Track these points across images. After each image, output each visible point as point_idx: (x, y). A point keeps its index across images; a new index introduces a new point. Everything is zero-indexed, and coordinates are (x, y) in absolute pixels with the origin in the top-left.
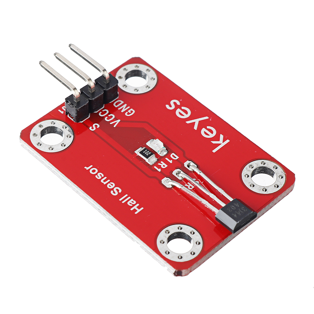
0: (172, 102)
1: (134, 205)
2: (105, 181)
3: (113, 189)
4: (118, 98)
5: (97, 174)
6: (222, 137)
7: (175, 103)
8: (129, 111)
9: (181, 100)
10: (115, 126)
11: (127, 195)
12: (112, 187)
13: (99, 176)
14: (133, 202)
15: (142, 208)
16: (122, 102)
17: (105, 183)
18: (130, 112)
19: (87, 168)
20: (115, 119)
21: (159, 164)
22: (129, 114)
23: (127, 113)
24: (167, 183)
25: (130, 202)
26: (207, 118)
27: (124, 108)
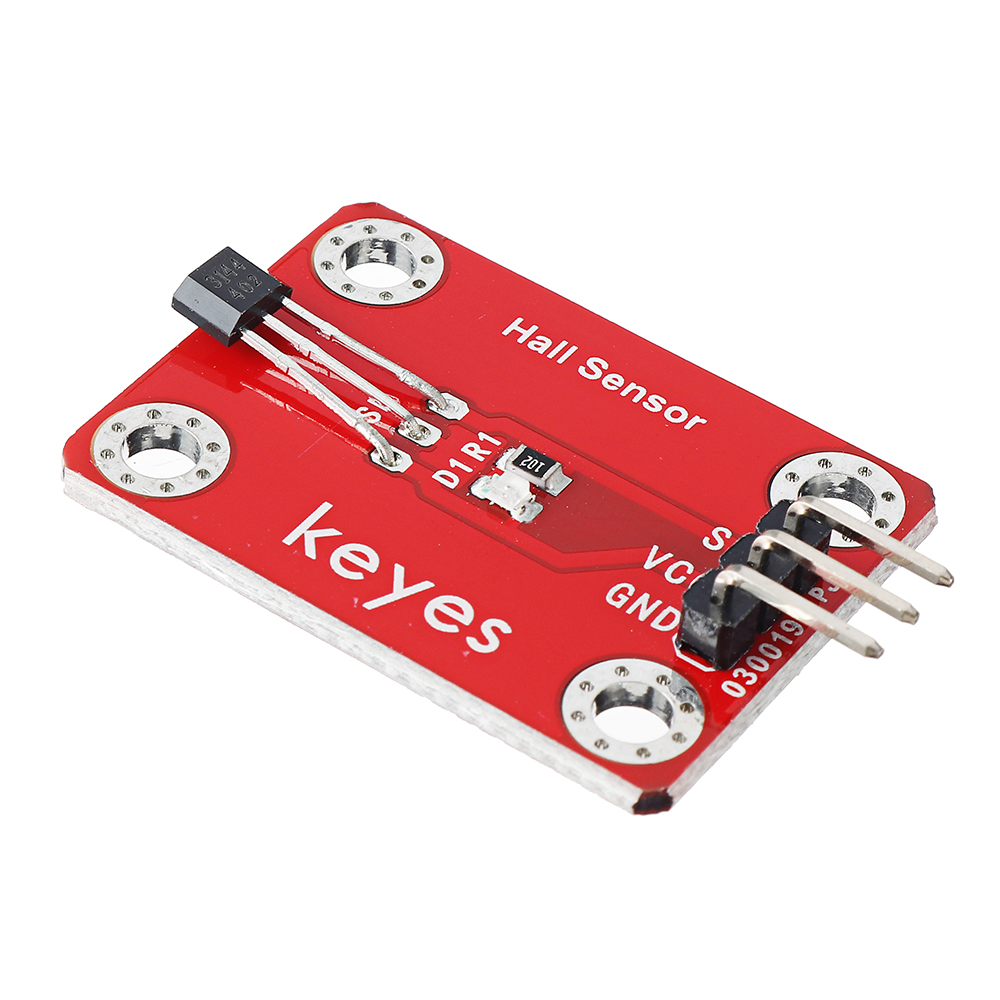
1: (532, 338)
2: (635, 392)
3: (605, 373)
5: (665, 407)
6: (311, 552)
7: (484, 641)
8: (624, 599)
9: (466, 653)
12: (609, 378)
13: (655, 403)
16: (655, 624)
17: (632, 386)
18: (620, 596)
19: (696, 419)
20: (662, 567)
21: (488, 453)
22: (624, 591)
23: (630, 593)
26: (369, 605)
27: (644, 606)
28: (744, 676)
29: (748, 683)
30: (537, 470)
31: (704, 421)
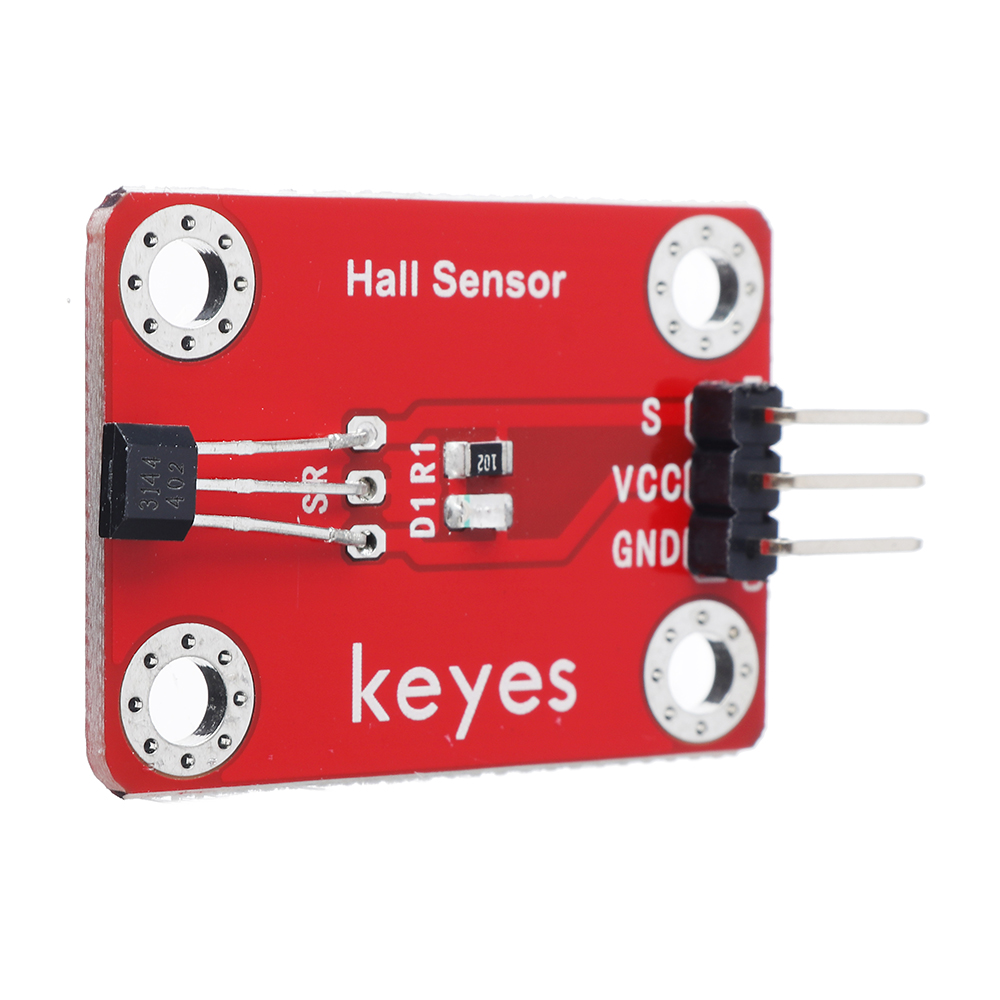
0: (570, 689)
4: (685, 563)
10: (616, 470)
11: (415, 293)
14: (385, 288)
15: (351, 292)
24: (368, 431)
25: (391, 281)
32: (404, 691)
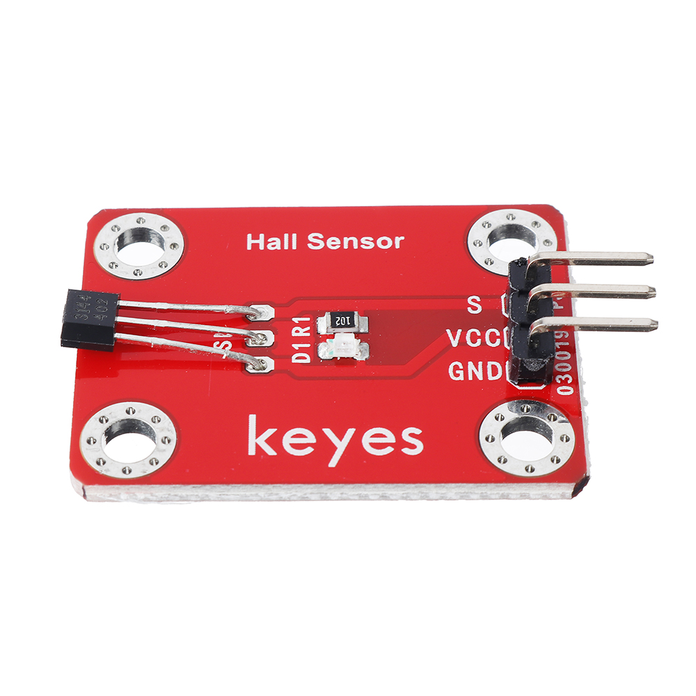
0: (418, 443)
1: (266, 243)
2: (351, 243)
3: (325, 240)
4: (508, 378)
5: (375, 242)
7: (413, 446)
8: (461, 373)
10: (448, 331)
11: (294, 247)
12: (329, 242)
13: (367, 243)
14: (274, 246)
15: (249, 248)
16: (491, 378)
17: (346, 240)
18: (457, 372)
19: (398, 240)
20: (462, 341)
21: (308, 328)
22: (456, 368)
23: (461, 367)
24: (261, 311)
25: (278, 243)
26: (332, 464)
27: (475, 371)
28: (563, 379)
29: (569, 382)
30: (349, 324)
31: (403, 238)
32: (287, 440)
